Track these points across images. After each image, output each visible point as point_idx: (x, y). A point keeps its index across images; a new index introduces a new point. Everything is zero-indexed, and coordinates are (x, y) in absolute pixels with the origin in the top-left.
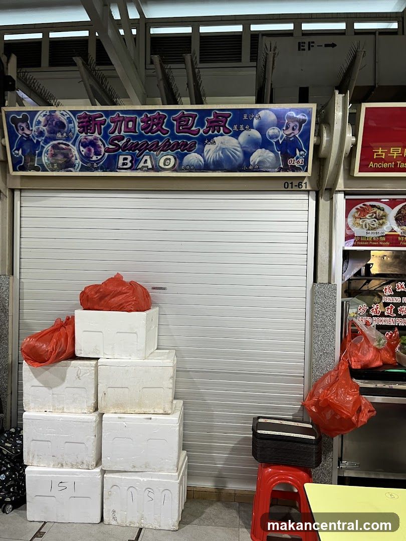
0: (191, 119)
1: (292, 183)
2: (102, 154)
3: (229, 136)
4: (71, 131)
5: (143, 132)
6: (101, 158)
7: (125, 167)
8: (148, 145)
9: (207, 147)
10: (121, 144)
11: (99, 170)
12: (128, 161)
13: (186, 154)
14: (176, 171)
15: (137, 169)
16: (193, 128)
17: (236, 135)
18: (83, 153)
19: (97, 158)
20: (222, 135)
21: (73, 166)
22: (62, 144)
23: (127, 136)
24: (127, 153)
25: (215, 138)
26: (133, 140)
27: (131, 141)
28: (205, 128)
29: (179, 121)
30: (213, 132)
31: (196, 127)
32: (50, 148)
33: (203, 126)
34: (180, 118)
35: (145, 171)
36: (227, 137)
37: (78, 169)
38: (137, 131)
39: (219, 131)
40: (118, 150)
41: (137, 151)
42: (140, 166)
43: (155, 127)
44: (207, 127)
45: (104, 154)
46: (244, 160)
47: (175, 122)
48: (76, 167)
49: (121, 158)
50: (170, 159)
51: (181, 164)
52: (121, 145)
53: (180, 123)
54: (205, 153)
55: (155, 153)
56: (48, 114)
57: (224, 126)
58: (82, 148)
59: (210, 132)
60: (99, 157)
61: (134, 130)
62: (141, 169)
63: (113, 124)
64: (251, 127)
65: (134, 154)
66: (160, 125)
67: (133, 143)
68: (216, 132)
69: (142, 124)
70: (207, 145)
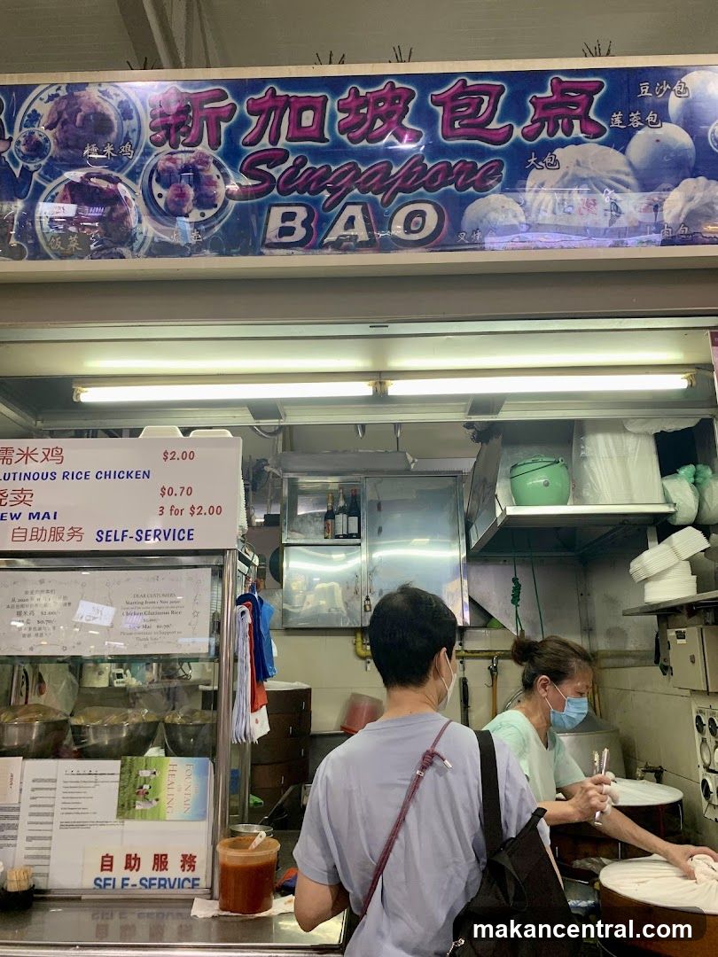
0: (486, 98)
2: (219, 205)
3: (601, 144)
4: (127, 139)
5: (344, 137)
6: (216, 215)
7: (286, 239)
8: (359, 174)
9: (534, 177)
10: (276, 173)
11: (208, 252)
12: (297, 223)
13: (472, 198)
14: (442, 247)
15: (322, 246)
16: (494, 125)
17: (620, 140)
18: (161, 202)
19: (203, 215)
20: (577, 142)
21: (128, 238)
22: (99, 176)
23: (295, 150)
24: (296, 198)
25: (558, 152)
26: (315, 161)
27: (309, 165)
28: (528, 122)
29: (450, 105)
30: (551, 134)
31: (500, 121)
32: (60, 189)
33: (520, 121)
34: (454, 97)
35: (347, 250)
36: (593, 148)
37: (143, 251)
38: (327, 136)
39: (568, 132)
40: (270, 190)
41: (326, 194)
42: (332, 238)
43: (379, 123)
44: (533, 122)
45: (225, 203)
46: (645, 212)
47: (440, 110)
48: (136, 245)
49: (276, 213)
50: (422, 214)
51: (457, 228)
52: (277, 177)
53: (453, 110)
54: (529, 195)
55: (379, 197)
56: (63, 92)
57: (584, 118)
58: (157, 189)
59: (544, 135)
60: (209, 213)
61: (316, 134)
62: (338, 246)
63: (254, 119)
64: (664, 118)
65: (316, 202)
66: (395, 118)
67: (314, 170)
68: (560, 134)
69: (341, 116)
70: (534, 172)
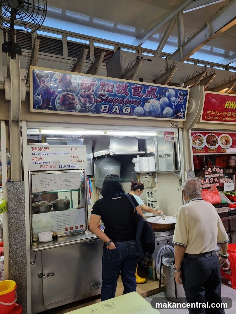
0: (140, 89)
1: (173, 124)
2: (93, 103)
3: (156, 99)
4: (76, 87)
5: (116, 93)
6: (92, 105)
7: (105, 111)
8: (118, 100)
9: (146, 104)
10: (104, 98)
11: (90, 112)
12: (107, 108)
13: (136, 107)
14: (131, 115)
15: (111, 113)
16: (141, 94)
17: (159, 99)
18: (82, 101)
19: (90, 105)
20: (153, 99)
21: (74, 108)
22: (70, 94)
23: (108, 94)
24: (107, 103)
25: (150, 100)
26: (111, 96)
27: (110, 97)
28: (146, 94)
29: (134, 89)
30: (149, 97)
31: (142, 93)
32: (61, 96)
33: (145, 94)
34: (135, 88)
35: (115, 114)
36: (155, 100)
37: (78, 111)
38: (113, 92)
39: (152, 97)
40: (102, 101)
41: (112, 103)
42: (113, 111)
43: (122, 91)
44: (147, 94)
45: (94, 103)
46: (161, 112)
47: (132, 90)
48: (76, 110)
49: (103, 106)
50: (128, 109)
51: (133, 112)
52: (104, 99)
53: (135, 90)
54: (145, 107)
55: (121, 105)
56: (63, 75)
57: (154, 94)
58: (81, 99)
59: (148, 97)
60: (91, 105)
61: (111, 91)
62: (113, 113)
63: (101, 87)
64: (165, 96)
65: (111, 105)
66: (125, 90)
67: (111, 98)
68: (150, 97)
69: (116, 88)
70: (146, 103)
